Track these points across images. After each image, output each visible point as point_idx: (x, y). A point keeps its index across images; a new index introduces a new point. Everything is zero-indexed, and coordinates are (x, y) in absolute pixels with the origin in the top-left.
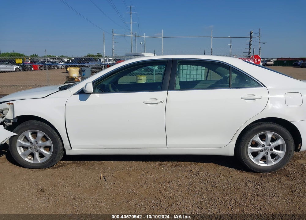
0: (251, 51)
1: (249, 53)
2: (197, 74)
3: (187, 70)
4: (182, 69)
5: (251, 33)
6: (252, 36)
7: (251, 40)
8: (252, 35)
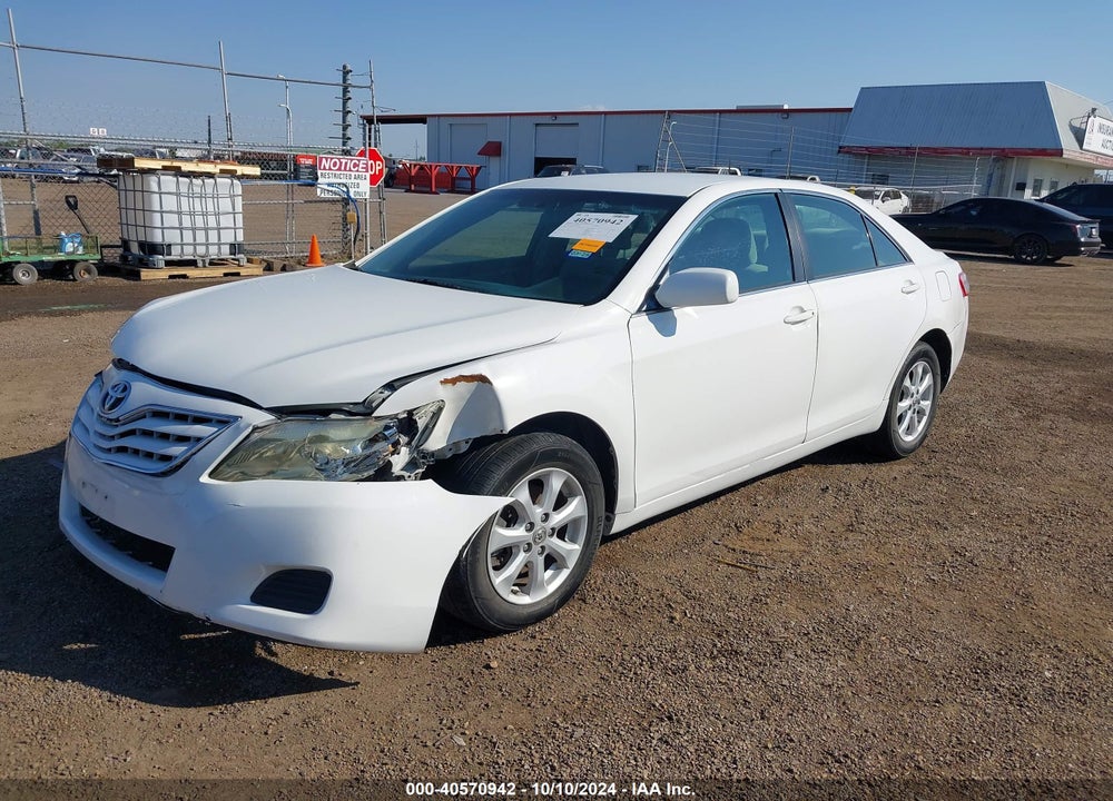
0: (349, 133)
1: (346, 139)
2: (217, 214)
3: (178, 194)
4: (156, 189)
5: (346, 72)
6: (349, 82)
7: (349, 95)
8: (349, 76)
